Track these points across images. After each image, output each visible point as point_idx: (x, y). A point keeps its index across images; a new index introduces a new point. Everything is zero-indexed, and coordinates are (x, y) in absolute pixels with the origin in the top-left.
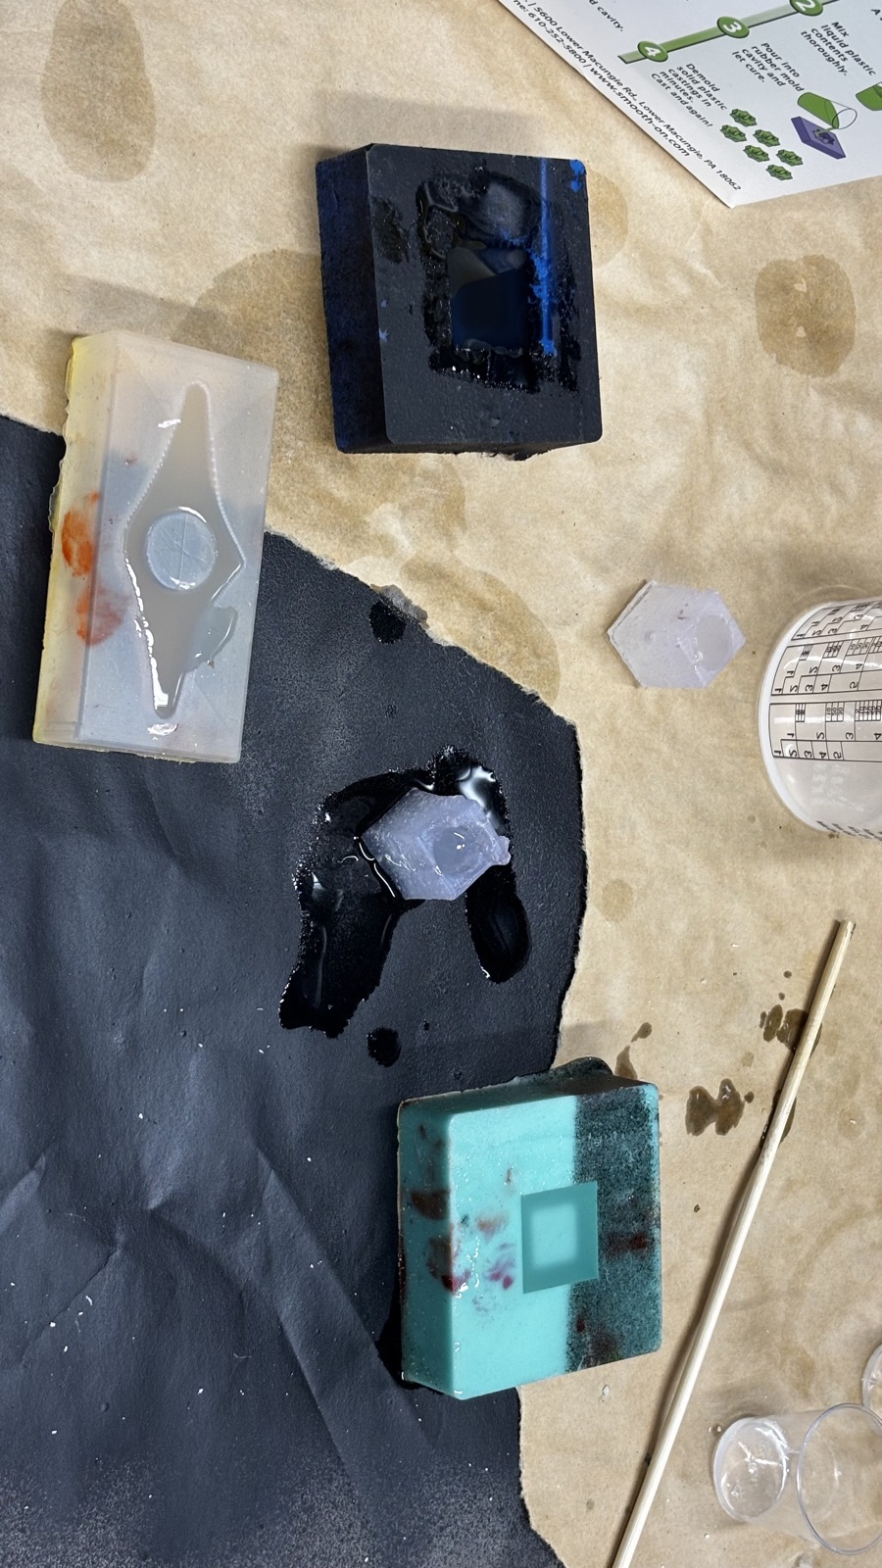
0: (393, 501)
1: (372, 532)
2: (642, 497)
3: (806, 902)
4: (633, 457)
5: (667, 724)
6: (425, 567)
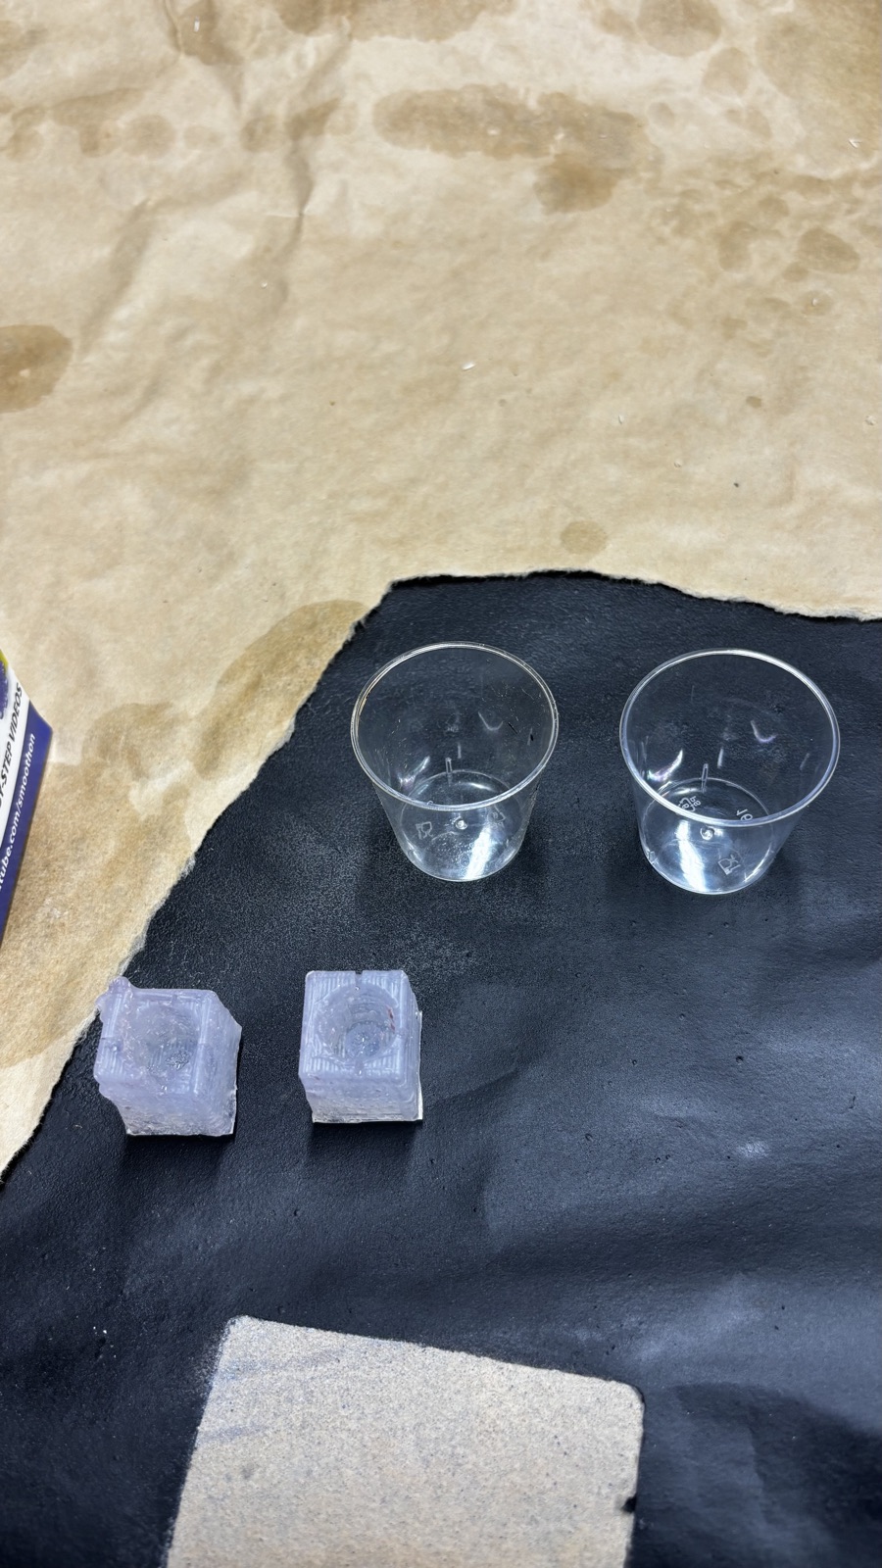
0: (128, 787)
1: (159, 813)
2: (160, 520)
5: (399, 488)
6: (205, 750)
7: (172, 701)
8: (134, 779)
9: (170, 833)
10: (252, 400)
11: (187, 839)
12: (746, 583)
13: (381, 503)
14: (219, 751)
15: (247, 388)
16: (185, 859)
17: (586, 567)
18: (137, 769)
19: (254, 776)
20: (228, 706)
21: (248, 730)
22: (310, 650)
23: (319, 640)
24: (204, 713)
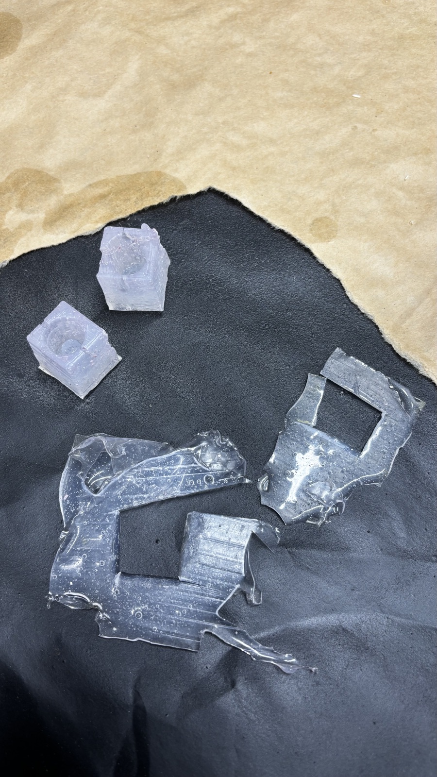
0: (11, 208)
1: (12, 230)
2: (138, 84)
3: (428, 128)
4: (116, 77)
5: (261, 140)
6: (55, 214)
7: (62, 181)
8: (16, 206)
9: (7, 243)
10: (233, 46)
11: (13, 251)
12: (383, 310)
13: (245, 142)
14: (59, 218)
15: (237, 38)
16: (4, 260)
17: (308, 245)
18: (21, 202)
19: (64, 241)
20: (83, 199)
21: (80, 217)
22: (142, 196)
23: (150, 193)
24: (70, 195)
